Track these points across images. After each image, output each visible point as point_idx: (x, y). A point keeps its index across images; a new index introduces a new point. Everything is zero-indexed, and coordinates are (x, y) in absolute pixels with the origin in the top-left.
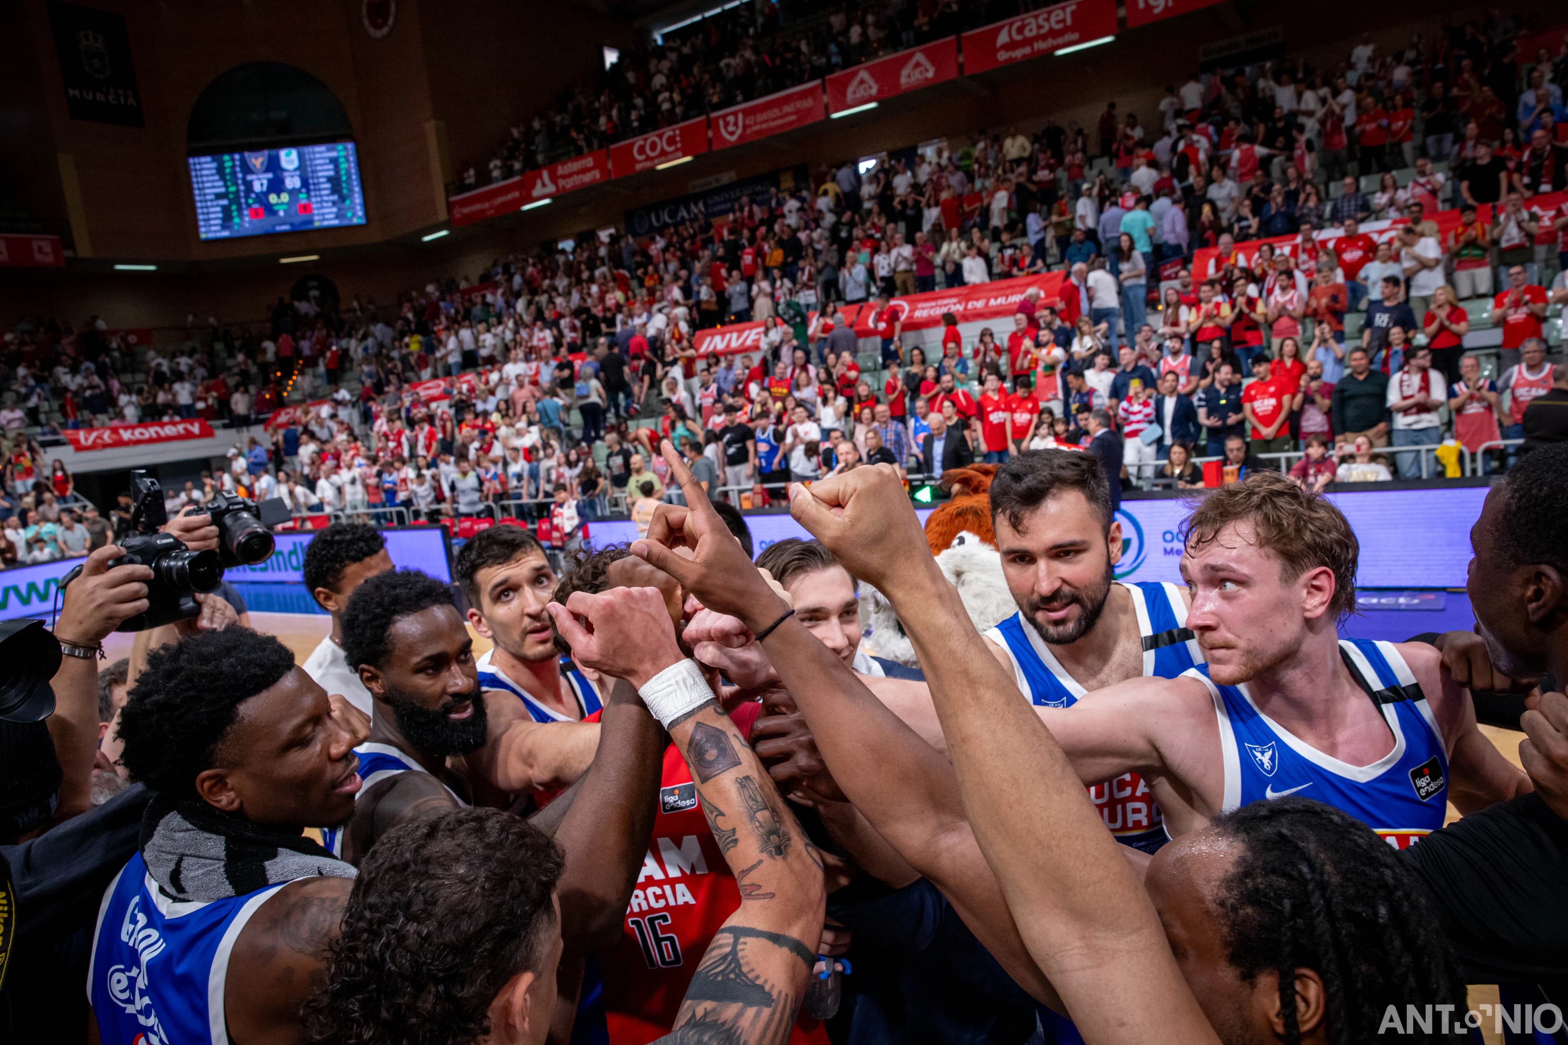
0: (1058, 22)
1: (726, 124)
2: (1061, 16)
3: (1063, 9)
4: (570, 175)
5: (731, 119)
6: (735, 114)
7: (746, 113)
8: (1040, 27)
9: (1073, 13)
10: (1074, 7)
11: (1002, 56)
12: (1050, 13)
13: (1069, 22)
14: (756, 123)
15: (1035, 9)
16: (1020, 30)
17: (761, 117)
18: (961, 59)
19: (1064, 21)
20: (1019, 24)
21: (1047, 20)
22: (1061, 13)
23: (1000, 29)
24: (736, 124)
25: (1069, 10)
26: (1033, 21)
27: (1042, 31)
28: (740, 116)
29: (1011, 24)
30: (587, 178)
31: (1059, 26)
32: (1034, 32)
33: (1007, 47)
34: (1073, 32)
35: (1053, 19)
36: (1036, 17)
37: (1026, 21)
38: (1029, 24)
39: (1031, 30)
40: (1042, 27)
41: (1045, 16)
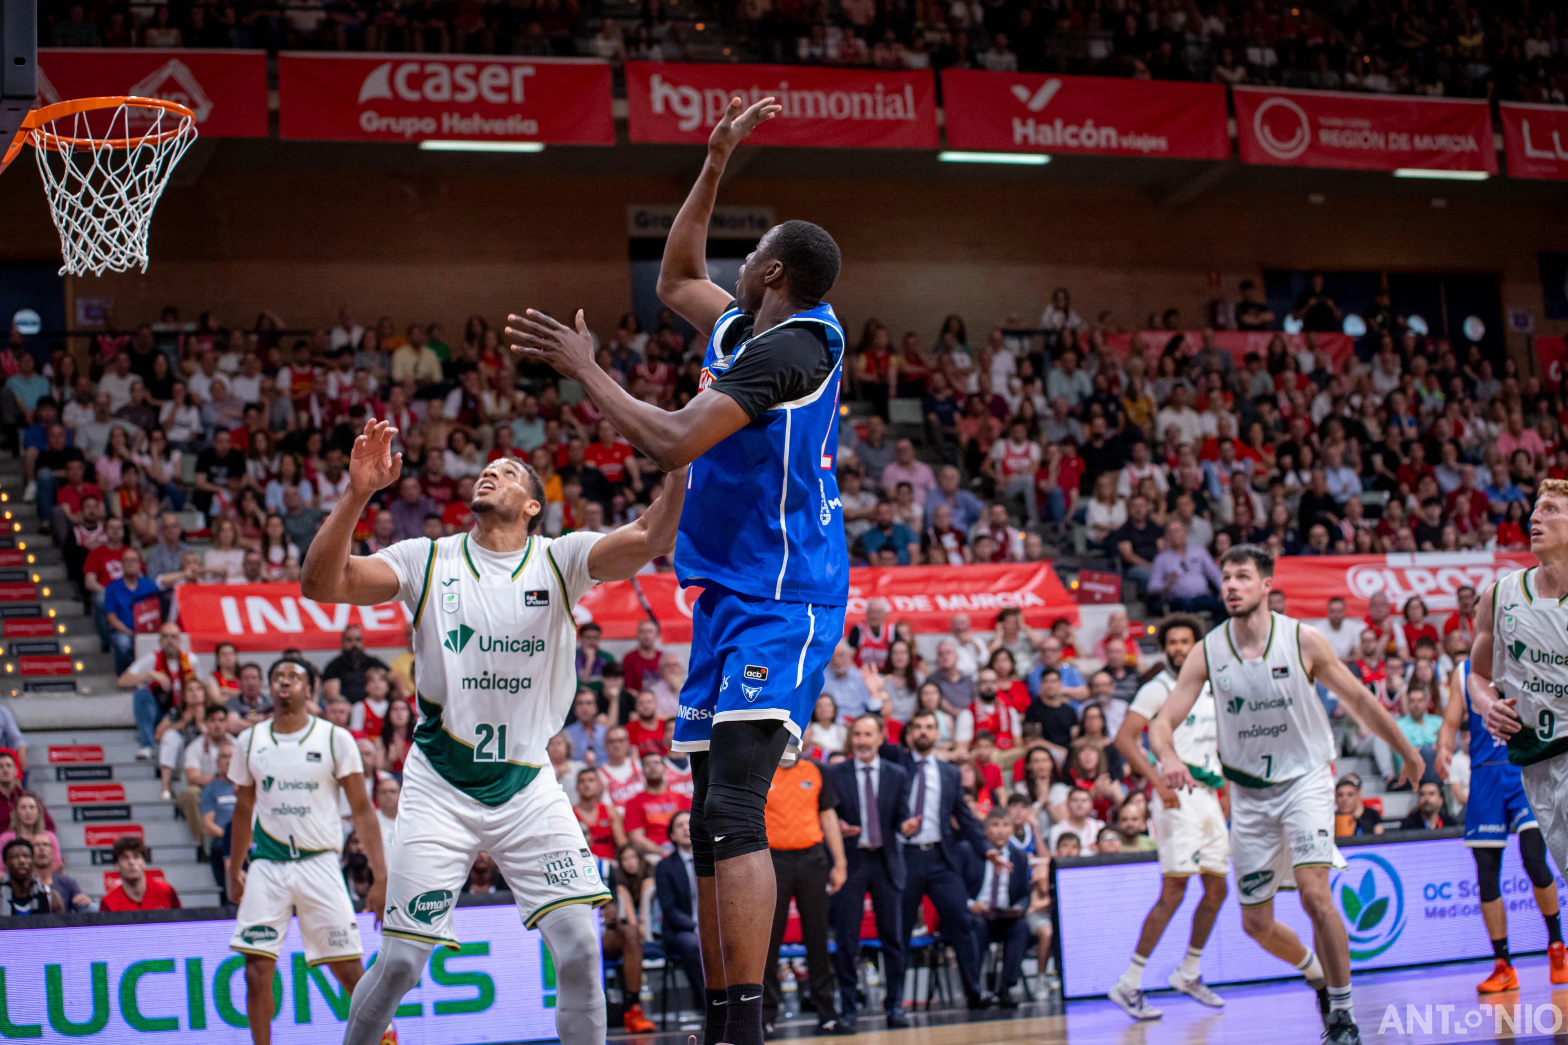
0: (497, 90)
2: (503, 81)
3: (509, 67)
8: (457, 88)
9: (527, 81)
10: (530, 71)
11: (370, 122)
12: (481, 66)
13: (518, 96)
15: (453, 50)
16: (416, 81)
18: (274, 101)
19: (508, 90)
20: (414, 68)
21: (475, 78)
22: (502, 72)
23: (375, 65)
25: (519, 73)
26: (444, 71)
27: (461, 97)
29: (396, 65)
31: (501, 98)
32: (445, 95)
33: (379, 106)
34: (525, 117)
35: (486, 80)
36: (452, 66)
37: (430, 69)
38: (435, 75)
39: (437, 88)
40: (463, 90)
41: (471, 69)
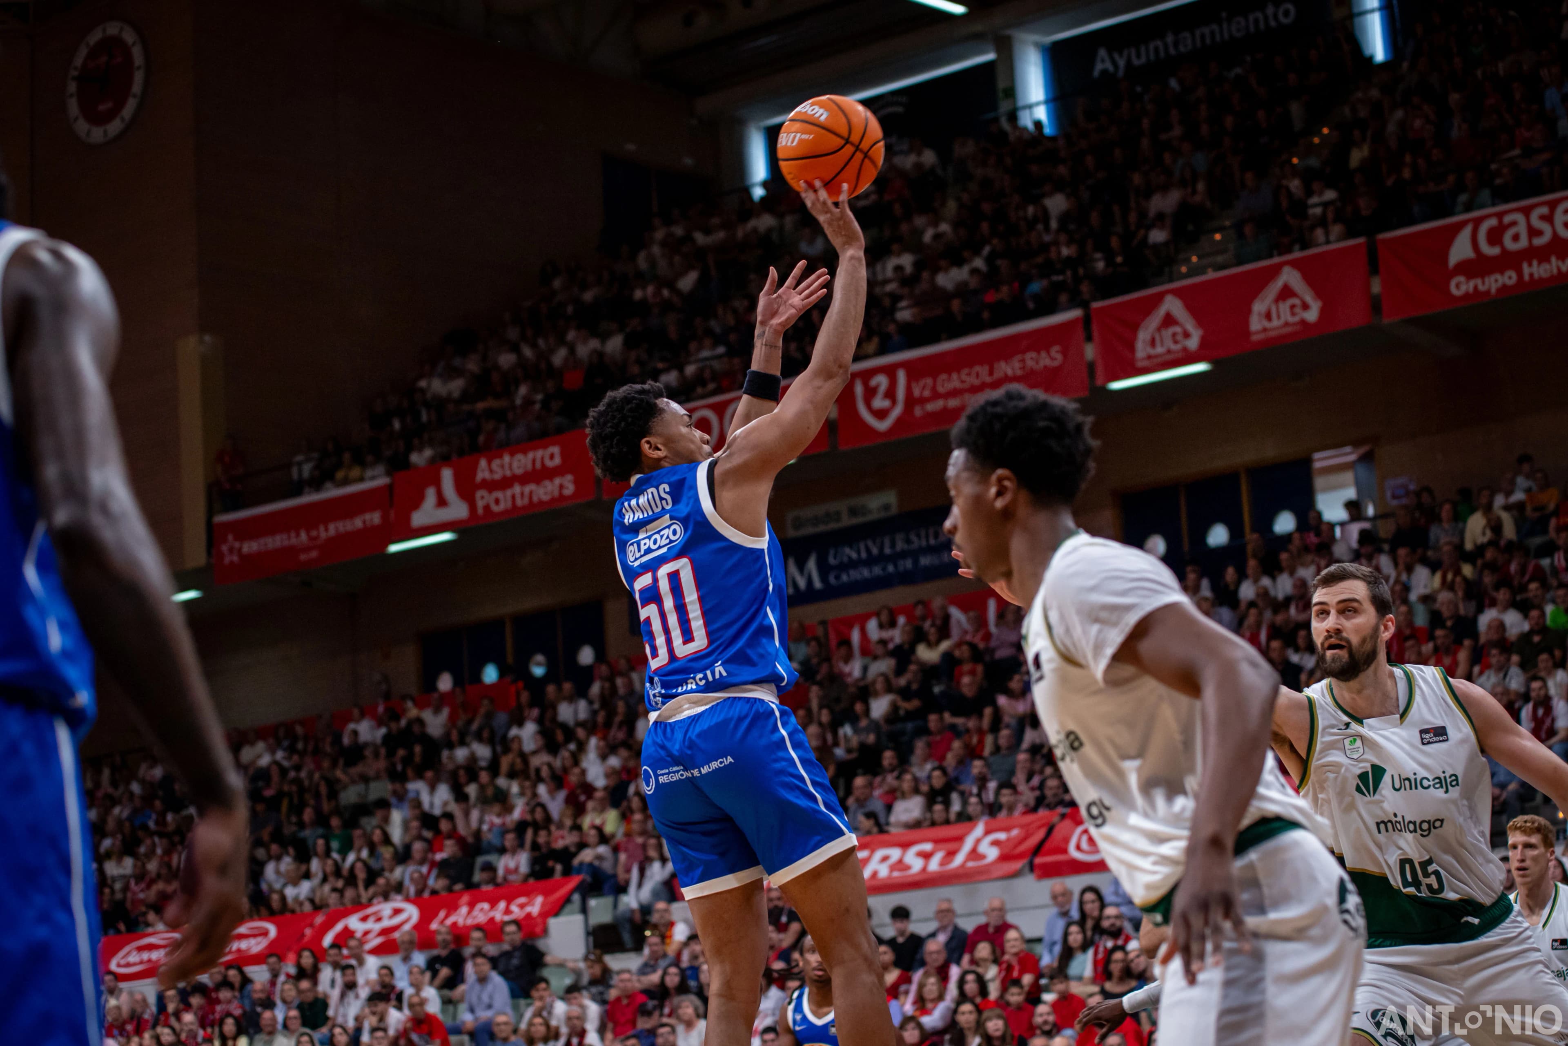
1: (870, 393)
4: (505, 483)
5: (881, 381)
6: (890, 371)
7: (914, 370)
8: (1534, 232)
11: (1459, 287)
12: (1553, 205)
14: (936, 396)
15: (1527, 195)
16: (1495, 235)
17: (950, 382)
18: (1376, 287)
20: (1494, 222)
21: (1548, 219)
23: (1455, 229)
24: (890, 394)
26: (1519, 217)
27: (1537, 242)
28: (901, 377)
29: (1478, 222)
30: (545, 491)
32: (1522, 243)
33: (1468, 269)
35: (1559, 217)
36: (1527, 211)
37: (1507, 219)
38: (1514, 223)
39: (1516, 238)
40: (1539, 233)
41: (1545, 210)
